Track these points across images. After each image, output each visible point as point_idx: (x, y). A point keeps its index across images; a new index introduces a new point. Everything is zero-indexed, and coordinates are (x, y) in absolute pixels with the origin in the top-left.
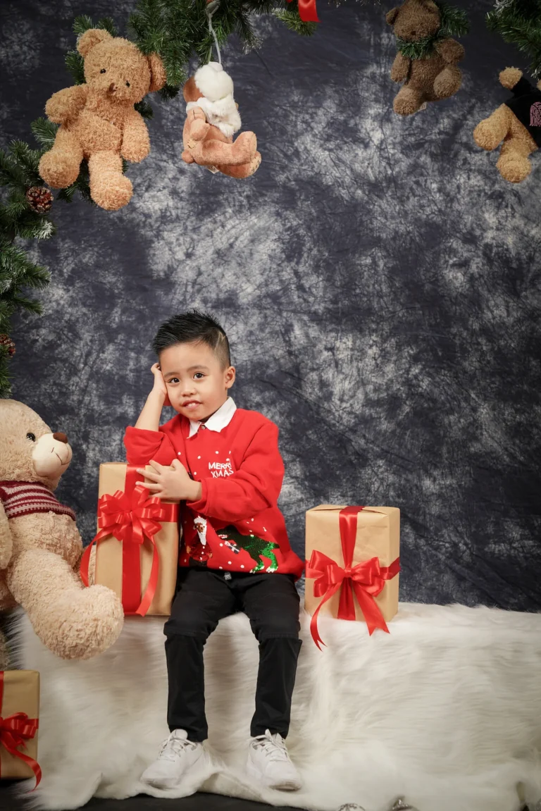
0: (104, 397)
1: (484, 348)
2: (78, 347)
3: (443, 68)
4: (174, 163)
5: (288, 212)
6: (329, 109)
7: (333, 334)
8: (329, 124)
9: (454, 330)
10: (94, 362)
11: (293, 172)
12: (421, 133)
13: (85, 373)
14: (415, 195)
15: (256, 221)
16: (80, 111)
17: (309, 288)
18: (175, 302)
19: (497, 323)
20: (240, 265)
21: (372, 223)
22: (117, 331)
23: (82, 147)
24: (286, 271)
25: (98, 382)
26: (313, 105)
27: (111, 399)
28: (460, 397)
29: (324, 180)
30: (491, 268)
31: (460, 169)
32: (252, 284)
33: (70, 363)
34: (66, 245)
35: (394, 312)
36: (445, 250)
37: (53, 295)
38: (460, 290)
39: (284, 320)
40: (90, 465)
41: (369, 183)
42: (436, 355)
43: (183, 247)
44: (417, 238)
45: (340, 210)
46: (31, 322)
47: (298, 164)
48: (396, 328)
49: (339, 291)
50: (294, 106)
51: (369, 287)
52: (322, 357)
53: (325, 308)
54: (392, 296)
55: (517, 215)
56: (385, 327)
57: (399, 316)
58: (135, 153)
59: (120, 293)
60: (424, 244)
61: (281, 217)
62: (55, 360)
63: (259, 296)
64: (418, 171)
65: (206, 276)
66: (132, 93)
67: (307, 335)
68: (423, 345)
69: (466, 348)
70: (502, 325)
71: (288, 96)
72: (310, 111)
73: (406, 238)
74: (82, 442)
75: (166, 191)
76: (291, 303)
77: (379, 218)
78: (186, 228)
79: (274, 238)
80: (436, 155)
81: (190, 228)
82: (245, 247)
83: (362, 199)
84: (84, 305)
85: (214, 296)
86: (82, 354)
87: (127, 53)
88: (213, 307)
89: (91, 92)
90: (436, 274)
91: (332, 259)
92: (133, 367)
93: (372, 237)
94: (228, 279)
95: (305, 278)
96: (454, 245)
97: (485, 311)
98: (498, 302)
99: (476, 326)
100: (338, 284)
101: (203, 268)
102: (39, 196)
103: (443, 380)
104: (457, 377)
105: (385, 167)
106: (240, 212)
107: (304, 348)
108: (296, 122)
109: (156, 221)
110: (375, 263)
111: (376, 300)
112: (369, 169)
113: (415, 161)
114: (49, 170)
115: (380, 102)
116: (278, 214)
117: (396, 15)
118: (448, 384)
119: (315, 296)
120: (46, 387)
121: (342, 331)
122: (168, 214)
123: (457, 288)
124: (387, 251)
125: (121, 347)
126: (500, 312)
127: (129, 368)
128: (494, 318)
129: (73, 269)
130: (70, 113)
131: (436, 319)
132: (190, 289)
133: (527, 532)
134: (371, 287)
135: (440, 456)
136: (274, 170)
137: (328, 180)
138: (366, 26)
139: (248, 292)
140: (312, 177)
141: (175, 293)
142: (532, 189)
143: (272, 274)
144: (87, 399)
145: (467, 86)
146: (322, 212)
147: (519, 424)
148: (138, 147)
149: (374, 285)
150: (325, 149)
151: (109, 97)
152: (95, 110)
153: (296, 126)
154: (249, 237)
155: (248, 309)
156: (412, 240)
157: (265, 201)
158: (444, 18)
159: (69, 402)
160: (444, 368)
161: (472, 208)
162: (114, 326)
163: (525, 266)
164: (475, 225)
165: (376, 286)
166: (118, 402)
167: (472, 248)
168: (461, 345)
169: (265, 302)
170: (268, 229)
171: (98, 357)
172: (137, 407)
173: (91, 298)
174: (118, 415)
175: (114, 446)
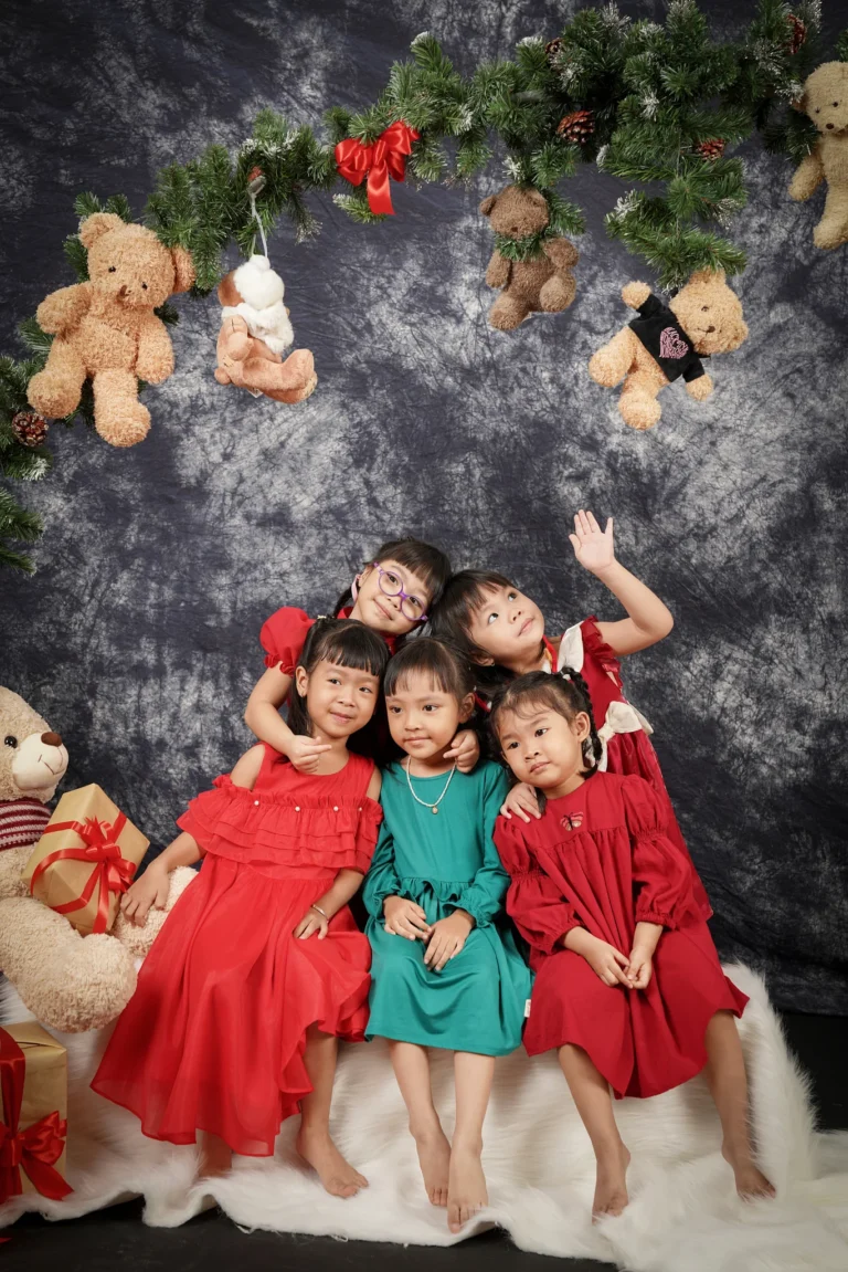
0: (116, 640)
2: (82, 574)
3: (552, 274)
4: (209, 335)
5: (357, 403)
6: (412, 270)
8: (412, 291)
9: (568, 560)
10: (103, 594)
11: (364, 352)
13: (92, 609)
14: (520, 387)
15: (314, 413)
17: (384, 503)
18: (209, 518)
19: (623, 553)
20: (293, 470)
21: (465, 420)
22: (133, 554)
23: (84, 363)
24: (354, 480)
25: (108, 620)
26: (390, 265)
27: (125, 643)
29: (404, 363)
30: (616, 482)
31: (578, 354)
32: (308, 495)
33: (72, 595)
34: (67, 441)
35: (493, 536)
36: (559, 457)
37: (50, 506)
39: (351, 543)
40: (98, 727)
41: (463, 369)
42: (546, 592)
43: (221, 447)
44: (523, 442)
45: (425, 403)
47: (371, 341)
48: (494, 556)
49: (423, 507)
50: (366, 266)
51: (460, 502)
53: (405, 529)
54: (491, 515)
56: (481, 555)
57: (499, 542)
58: (154, 372)
59: (137, 505)
60: (532, 449)
61: (348, 410)
62: (52, 591)
63: (318, 512)
64: (525, 354)
65: (249, 484)
66: (151, 297)
68: (530, 579)
69: (585, 585)
70: (629, 555)
71: (357, 253)
72: (386, 273)
73: (509, 440)
74: (86, 697)
75: (197, 373)
76: (360, 521)
77: (475, 414)
78: (224, 421)
79: (339, 436)
80: (549, 335)
81: (229, 420)
82: (300, 447)
83: (453, 389)
84: (90, 519)
85: (259, 510)
86: (87, 584)
87: (145, 246)
88: (258, 525)
89: (96, 293)
90: (548, 488)
91: (414, 465)
92: (155, 602)
93: (466, 437)
94: (278, 488)
95: (379, 489)
96: (570, 452)
98: (624, 526)
100: (422, 497)
101: (245, 473)
102: (29, 425)
103: (555, 625)
105: (483, 349)
108: (368, 287)
109: (185, 412)
110: (469, 472)
111: (470, 519)
112: (463, 351)
113: (521, 342)
114: (40, 398)
115: (477, 265)
116: (344, 405)
117: (493, 205)
119: (390, 513)
120: (41, 625)
122: (200, 402)
123: (572, 507)
124: (485, 457)
125: (138, 575)
127: (149, 602)
129: (76, 473)
130: (68, 321)
131: (546, 546)
132: (228, 500)
134: (464, 503)
136: (339, 348)
137: (409, 363)
139: (304, 505)
140: (388, 359)
141: (210, 507)
143: (336, 483)
145: (587, 248)
146: (401, 404)
147: (649, 681)
148: (157, 364)
149: (467, 500)
150: (406, 323)
151: (119, 303)
152: (101, 316)
153: (368, 291)
154: (307, 435)
155: (303, 528)
156: (517, 444)
157: (328, 388)
158: (553, 212)
159: (70, 646)
160: (557, 610)
161: (593, 405)
162: (130, 547)
163: (658, 481)
164: (596, 427)
165: (471, 502)
166: (135, 646)
167: (592, 455)
168: (579, 579)
169: (327, 519)
170: (330, 424)
171: (108, 587)
172: (159, 653)
173: (99, 510)
174: (135, 663)
175: (129, 704)
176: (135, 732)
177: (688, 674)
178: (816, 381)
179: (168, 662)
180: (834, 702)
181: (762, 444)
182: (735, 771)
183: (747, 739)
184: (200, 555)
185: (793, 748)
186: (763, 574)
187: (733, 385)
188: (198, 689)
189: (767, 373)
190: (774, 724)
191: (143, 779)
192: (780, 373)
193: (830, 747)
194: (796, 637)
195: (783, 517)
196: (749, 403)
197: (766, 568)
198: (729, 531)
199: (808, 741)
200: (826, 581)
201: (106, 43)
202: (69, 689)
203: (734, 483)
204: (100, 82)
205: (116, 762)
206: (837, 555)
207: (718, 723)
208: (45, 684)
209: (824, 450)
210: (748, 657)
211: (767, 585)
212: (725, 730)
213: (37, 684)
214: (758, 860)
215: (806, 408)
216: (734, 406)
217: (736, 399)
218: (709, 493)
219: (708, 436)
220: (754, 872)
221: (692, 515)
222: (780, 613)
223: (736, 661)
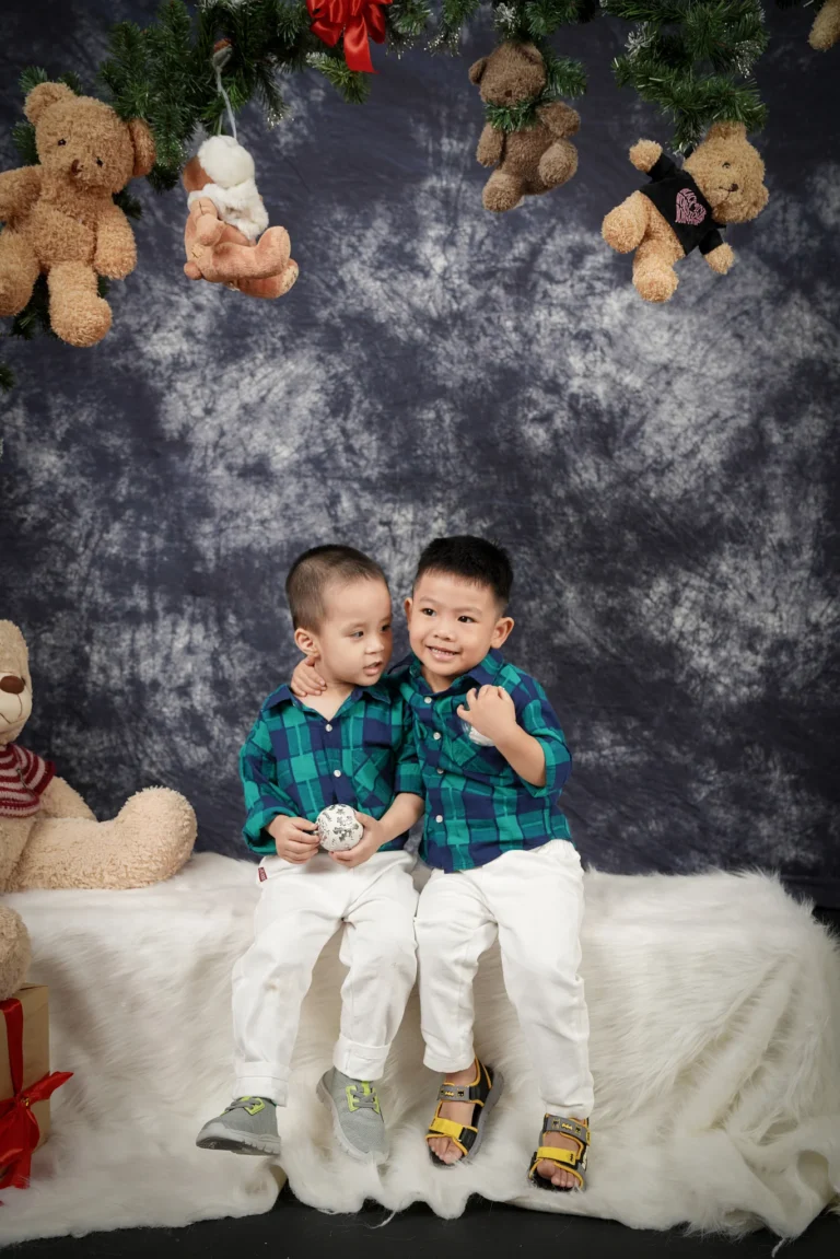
0: (110, 588)
1: (571, 520)
2: (76, 526)
3: (551, 144)
4: (188, 297)
5: (332, 356)
6: (381, 229)
7: (390, 505)
8: (381, 249)
9: (535, 498)
10: (97, 545)
11: (338, 307)
12: (492, 259)
13: (86, 559)
14: (486, 335)
15: (293, 367)
16: (33, 204)
17: (360, 450)
19: (585, 488)
20: (273, 423)
21: (434, 369)
22: (125, 506)
23: (36, 255)
24: (331, 429)
25: (101, 569)
26: (360, 225)
27: (118, 590)
28: (543, 579)
29: (376, 317)
30: (578, 423)
31: (540, 303)
32: (288, 446)
33: (67, 547)
34: (58, 401)
35: (463, 477)
36: (523, 401)
37: (44, 462)
38: (542, 450)
39: (330, 490)
40: (95, 670)
41: (431, 320)
42: (513, 529)
43: (202, 402)
44: (490, 388)
45: (396, 354)
46: (17, 496)
47: (344, 297)
48: (465, 496)
49: (397, 452)
50: (337, 226)
51: (432, 447)
52: (377, 534)
53: (380, 473)
54: (461, 458)
55: (608, 359)
56: (453, 496)
57: (469, 483)
58: (115, 265)
59: (127, 459)
60: (498, 394)
61: (324, 363)
62: (48, 542)
63: (298, 462)
64: (490, 305)
65: (230, 437)
66: (106, 176)
67: (358, 508)
68: (498, 517)
69: (549, 520)
70: (592, 491)
71: (329, 214)
72: (357, 232)
73: (476, 386)
74: (83, 642)
75: (178, 332)
76: (337, 468)
77: (444, 363)
78: (204, 378)
79: (316, 388)
80: (511, 286)
81: (209, 377)
82: (280, 400)
83: (423, 340)
84: (83, 474)
85: (240, 461)
86: (81, 535)
87: (97, 117)
88: (240, 475)
89: (46, 176)
90: (513, 430)
91: (387, 413)
92: (146, 550)
93: (436, 385)
94: (259, 439)
95: (355, 436)
96: (534, 396)
97: (572, 475)
98: (587, 464)
99: (561, 493)
100: (395, 443)
101: (226, 427)
103: (522, 559)
104: (539, 555)
105: (450, 301)
106: (273, 356)
107: (355, 523)
108: (339, 246)
109: (167, 369)
110: (439, 418)
111: (442, 462)
112: (431, 304)
113: (485, 293)
115: (442, 222)
116: (320, 359)
117: (484, 68)
118: (529, 564)
119: (366, 459)
120: (39, 576)
121: (401, 501)
122: (182, 360)
123: (537, 448)
124: (454, 403)
125: (129, 525)
126: (590, 476)
127: (140, 551)
128: (582, 483)
129: (68, 431)
130: (16, 205)
131: (513, 485)
132: (210, 453)
133: (619, 737)
135: (519, 650)
136: (315, 305)
137: (381, 317)
138: (422, 130)
139: (283, 455)
140: (361, 314)
141: (192, 458)
142: (624, 328)
143: (314, 433)
144: (89, 590)
146: (374, 355)
147: (612, 609)
148: (118, 256)
149: (438, 444)
150: (377, 279)
151: (72, 182)
152: (53, 202)
153: (339, 250)
154: (285, 388)
155: (282, 477)
156: (484, 390)
157: (304, 343)
159: (67, 595)
160: (524, 545)
161: (555, 350)
162: (121, 499)
163: (618, 420)
165: (442, 446)
166: (128, 592)
167: (555, 398)
168: (544, 515)
169: (305, 469)
170: (307, 377)
171: (101, 538)
172: (151, 599)
173: (90, 465)
174: (128, 608)
175: (124, 647)
176: (132, 674)
177: (647, 601)
178: (762, 322)
179: (159, 606)
180: (783, 623)
181: (712, 382)
182: (693, 691)
183: (703, 660)
184: (184, 504)
185: (748, 668)
186: (717, 505)
187: (686, 328)
188: (189, 632)
189: (718, 315)
190: (729, 646)
191: (139, 718)
192: (729, 315)
193: (780, 665)
194: (749, 563)
195: (735, 450)
196: (701, 344)
197: (720, 499)
198: (684, 466)
199: (760, 660)
200: (774, 509)
201: (84, 22)
202: (68, 636)
203: (689, 420)
204: (80, 60)
205: (112, 703)
206: (785, 485)
207: (677, 647)
208: (45, 631)
209: (771, 387)
210: (705, 584)
211: (721, 516)
212: (683, 653)
213: (38, 631)
214: (713, 772)
215: (754, 348)
216: (687, 348)
217: (689, 341)
218: (666, 430)
219: (664, 376)
220: (709, 783)
221: (650, 452)
222: (734, 541)
223: (693, 587)
